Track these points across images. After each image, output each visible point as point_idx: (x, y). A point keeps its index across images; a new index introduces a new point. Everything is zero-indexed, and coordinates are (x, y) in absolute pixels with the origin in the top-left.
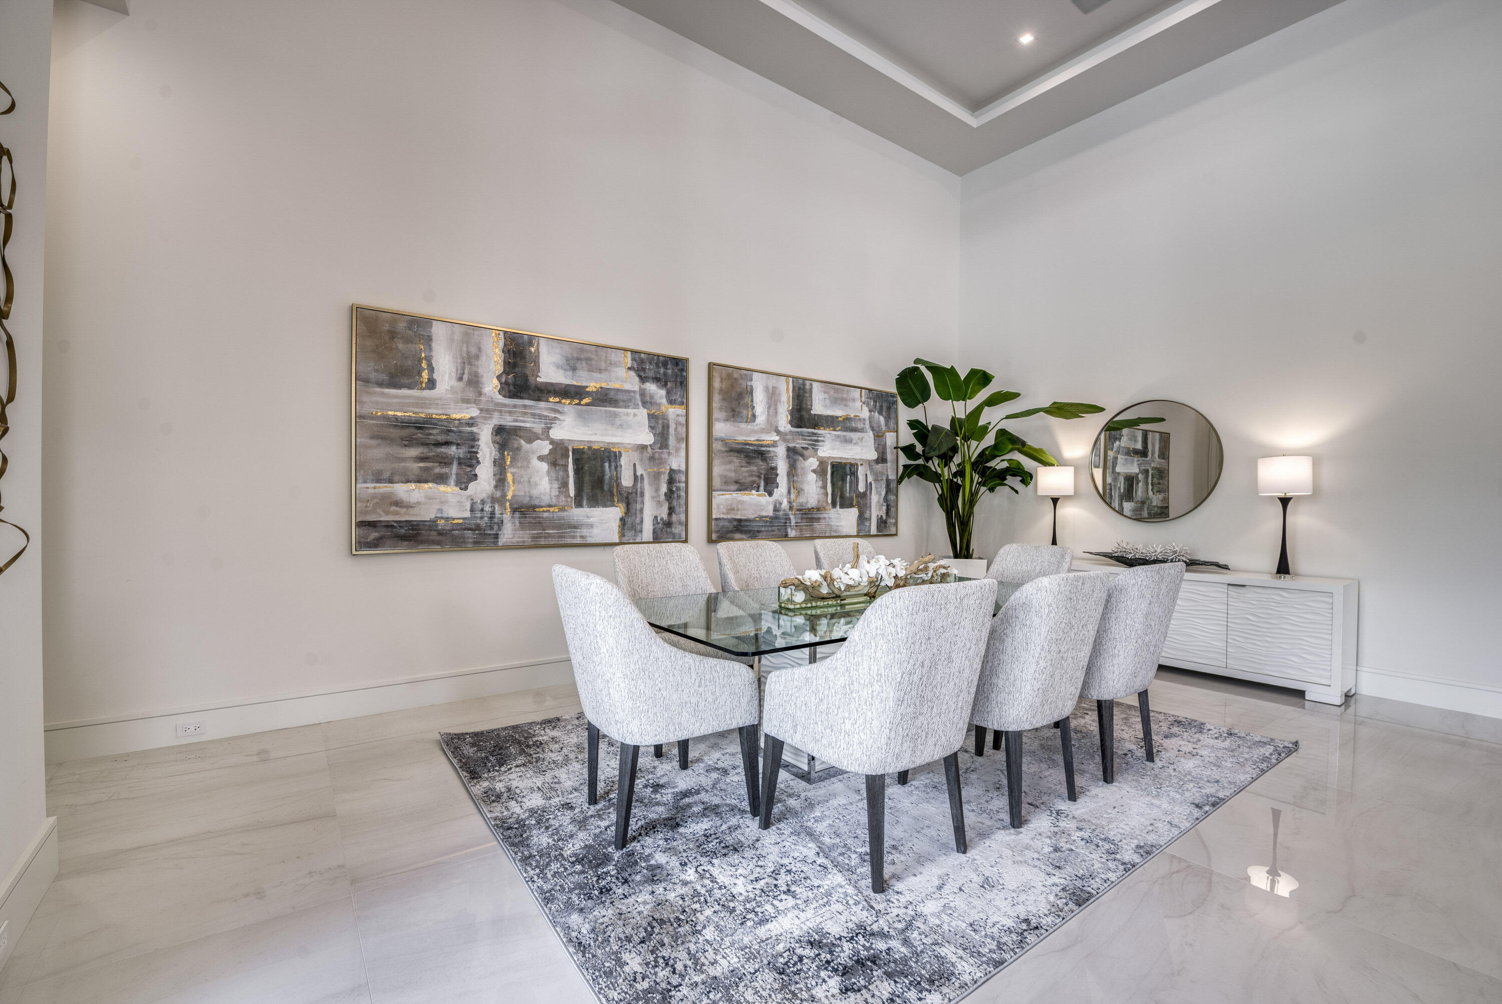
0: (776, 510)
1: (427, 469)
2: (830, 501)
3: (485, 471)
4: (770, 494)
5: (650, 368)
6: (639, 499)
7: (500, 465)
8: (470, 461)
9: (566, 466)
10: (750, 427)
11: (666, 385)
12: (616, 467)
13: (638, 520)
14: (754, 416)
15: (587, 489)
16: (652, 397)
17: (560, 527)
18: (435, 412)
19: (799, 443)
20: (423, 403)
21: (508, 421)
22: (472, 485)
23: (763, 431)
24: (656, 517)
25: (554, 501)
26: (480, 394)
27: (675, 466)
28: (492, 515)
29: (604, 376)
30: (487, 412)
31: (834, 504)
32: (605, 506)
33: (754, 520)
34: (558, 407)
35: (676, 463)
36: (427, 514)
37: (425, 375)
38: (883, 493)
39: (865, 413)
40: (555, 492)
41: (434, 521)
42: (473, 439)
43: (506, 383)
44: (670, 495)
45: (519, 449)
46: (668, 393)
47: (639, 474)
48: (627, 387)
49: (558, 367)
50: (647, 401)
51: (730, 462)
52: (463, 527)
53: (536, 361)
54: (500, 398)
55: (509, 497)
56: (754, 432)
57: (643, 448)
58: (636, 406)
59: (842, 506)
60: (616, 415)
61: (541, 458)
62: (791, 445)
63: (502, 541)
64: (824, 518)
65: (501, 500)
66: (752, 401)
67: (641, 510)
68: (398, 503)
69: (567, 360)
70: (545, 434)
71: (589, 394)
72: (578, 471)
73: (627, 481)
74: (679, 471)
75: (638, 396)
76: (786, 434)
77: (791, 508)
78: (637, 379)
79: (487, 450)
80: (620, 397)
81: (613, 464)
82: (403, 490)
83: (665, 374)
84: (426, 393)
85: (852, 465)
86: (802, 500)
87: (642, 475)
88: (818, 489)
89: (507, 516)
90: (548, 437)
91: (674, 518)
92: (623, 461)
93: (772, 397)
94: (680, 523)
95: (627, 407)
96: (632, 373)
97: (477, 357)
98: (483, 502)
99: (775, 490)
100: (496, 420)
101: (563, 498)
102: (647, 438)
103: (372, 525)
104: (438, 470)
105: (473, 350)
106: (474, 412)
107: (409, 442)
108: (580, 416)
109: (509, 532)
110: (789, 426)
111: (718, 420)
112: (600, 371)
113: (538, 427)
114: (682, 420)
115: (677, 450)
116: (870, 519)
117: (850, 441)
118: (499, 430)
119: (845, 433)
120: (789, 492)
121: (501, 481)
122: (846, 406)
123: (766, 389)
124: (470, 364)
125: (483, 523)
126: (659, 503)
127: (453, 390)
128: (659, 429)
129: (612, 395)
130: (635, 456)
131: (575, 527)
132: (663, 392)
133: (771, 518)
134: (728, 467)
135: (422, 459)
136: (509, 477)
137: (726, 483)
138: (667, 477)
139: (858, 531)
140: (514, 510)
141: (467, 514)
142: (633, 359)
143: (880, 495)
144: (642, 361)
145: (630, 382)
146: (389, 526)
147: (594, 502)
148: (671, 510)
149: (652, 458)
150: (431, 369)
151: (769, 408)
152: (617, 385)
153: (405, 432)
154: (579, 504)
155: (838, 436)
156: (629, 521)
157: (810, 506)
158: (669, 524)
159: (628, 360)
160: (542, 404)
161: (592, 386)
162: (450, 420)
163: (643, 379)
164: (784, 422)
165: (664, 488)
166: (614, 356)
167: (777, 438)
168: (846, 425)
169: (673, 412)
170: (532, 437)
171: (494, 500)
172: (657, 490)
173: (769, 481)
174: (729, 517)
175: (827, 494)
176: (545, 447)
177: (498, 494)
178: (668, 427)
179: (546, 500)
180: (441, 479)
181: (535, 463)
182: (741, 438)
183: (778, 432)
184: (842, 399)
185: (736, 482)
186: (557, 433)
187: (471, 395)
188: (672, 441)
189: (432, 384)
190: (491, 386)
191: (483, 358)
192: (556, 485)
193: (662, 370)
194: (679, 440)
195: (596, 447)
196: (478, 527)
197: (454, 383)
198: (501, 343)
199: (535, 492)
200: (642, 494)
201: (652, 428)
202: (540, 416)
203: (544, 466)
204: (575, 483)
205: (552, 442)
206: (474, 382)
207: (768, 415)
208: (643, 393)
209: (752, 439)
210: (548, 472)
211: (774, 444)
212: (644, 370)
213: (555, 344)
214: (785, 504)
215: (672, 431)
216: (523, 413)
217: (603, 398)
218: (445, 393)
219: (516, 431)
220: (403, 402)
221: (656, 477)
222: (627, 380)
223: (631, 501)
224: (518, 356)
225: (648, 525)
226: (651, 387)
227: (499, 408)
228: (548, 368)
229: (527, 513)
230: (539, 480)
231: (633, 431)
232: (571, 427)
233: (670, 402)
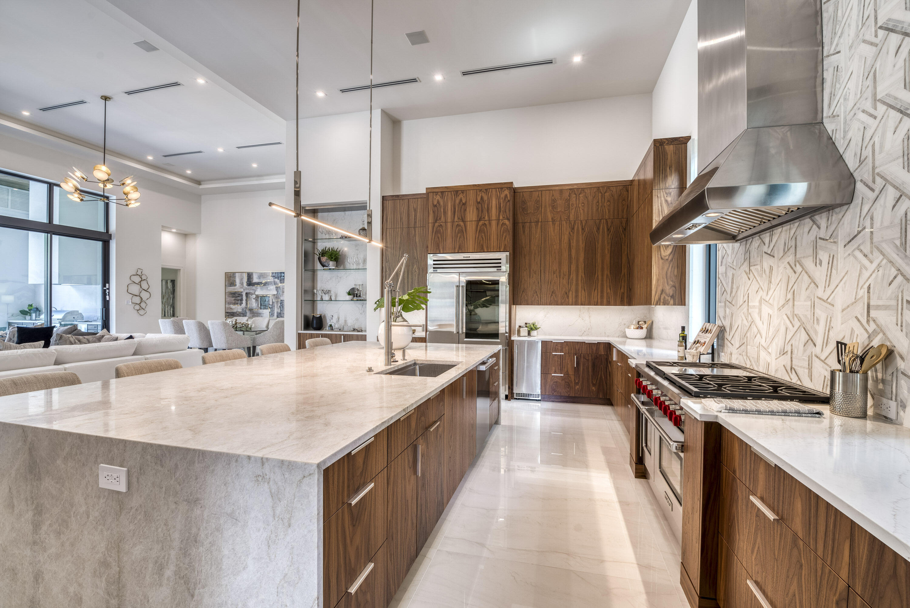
1: (235, 302)
3: (244, 302)
7: (246, 300)
8: (242, 300)
9: (258, 300)
11: (279, 279)
12: (268, 300)
13: (273, 313)
15: (262, 305)
17: (257, 314)
18: (236, 291)
20: (234, 289)
21: (248, 291)
22: (242, 305)
24: (277, 312)
25: (256, 308)
27: (281, 299)
28: (245, 311)
29: (266, 279)
30: (244, 290)
32: (266, 309)
34: (257, 287)
36: (235, 311)
40: (256, 306)
41: (236, 312)
42: (242, 295)
43: (248, 283)
44: (280, 307)
45: (250, 297)
47: (273, 301)
48: (271, 281)
49: (257, 278)
50: (275, 283)
52: (240, 313)
53: (253, 278)
54: (247, 287)
55: (248, 307)
57: (274, 295)
58: (273, 285)
60: (268, 288)
61: (254, 299)
63: (247, 316)
67: (274, 311)
68: (231, 309)
69: (259, 277)
70: (254, 293)
71: (263, 283)
72: (260, 301)
73: (271, 303)
74: (283, 300)
79: (244, 298)
80: (269, 283)
82: (232, 306)
83: (280, 276)
84: (235, 287)
89: (248, 311)
92: (270, 298)
95: (270, 285)
96: (272, 278)
97: (243, 279)
98: (244, 308)
100: (246, 291)
101: (258, 308)
102: (275, 292)
103: (227, 313)
104: (237, 302)
105: (242, 277)
106: (242, 290)
107: (233, 297)
108: (261, 289)
109: (248, 314)
114: (283, 287)
115: (282, 295)
118: (247, 294)
121: (247, 304)
126: (278, 309)
127: (239, 286)
128: (278, 290)
130: (273, 297)
131: (260, 314)
132: (279, 281)
135: (234, 300)
138: (280, 302)
140: (249, 310)
141: (241, 310)
144: (274, 274)
146: (230, 313)
147: (264, 308)
148: (280, 310)
149: (276, 297)
150: (236, 282)
152: (268, 281)
153: (232, 295)
154: (261, 309)
156: (271, 313)
158: (280, 313)
159: (271, 274)
160: (254, 287)
161: (264, 282)
162: (239, 292)
163: (274, 279)
166: (268, 274)
169: (281, 285)
170: (252, 294)
171: (246, 308)
172: (278, 305)
176: (254, 296)
177: (246, 306)
180: (237, 304)
181: (253, 300)
186: (257, 293)
187: (242, 287)
188: (281, 293)
189: (236, 285)
190: (245, 284)
192: (256, 304)
193: (278, 275)
194: (283, 292)
195: (264, 295)
196: (243, 313)
197: (239, 284)
198: (247, 275)
199: (253, 306)
200: (274, 306)
201: (276, 290)
202: (254, 290)
203: (254, 300)
204: (260, 304)
205: (256, 295)
206: (242, 284)
208: (274, 282)
210: (255, 302)
212: (275, 276)
213: (258, 274)
215: (281, 290)
216: (250, 289)
217: (266, 284)
218: (238, 288)
219: (249, 293)
220: (231, 289)
221: (277, 302)
222: (270, 279)
223: (272, 308)
224: (250, 276)
225: (276, 314)
226: (276, 280)
227: (246, 289)
228: (255, 280)
229: (251, 310)
230: (253, 304)
231: (271, 291)
232: (260, 291)
233: (281, 283)
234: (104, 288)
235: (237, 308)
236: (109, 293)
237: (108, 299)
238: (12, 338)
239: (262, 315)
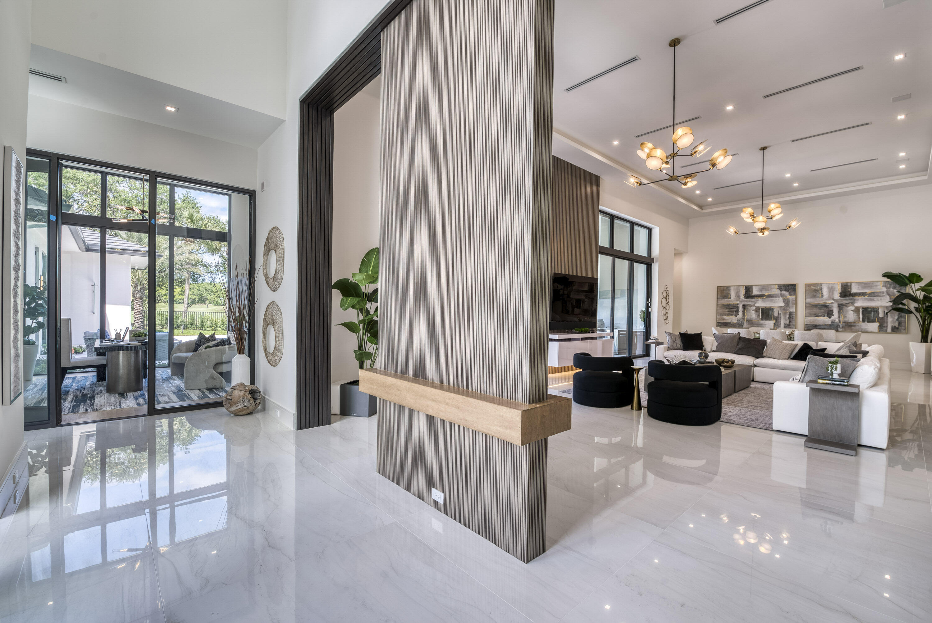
0: (832, 322)
1: (729, 313)
2: (861, 320)
3: (740, 313)
4: (830, 318)
5: (783, 288)
6: (779, 319)
7: (744, 312)
8: (737, 311)
9: (759, 312)
10: (821, 299)
11: (789, 291)
12: (773, 312)
13: (779, 324)
14: (823, 296)
15: (765, 317)
16: (784, 294)
17: (757, 324)
18: (731, 303)
19: (844, 302)
21: (746, 303)
22: (738, 316)
23: (826, 300)
24: (785, 323)
25: (756, 319)
26: (740, 299)
27: (791, 311)
28: (742, 322)
29: (769, 291)
30: (741, 302)
31: (863, 321)
32: (769, 320)
33: (822, 325)
34: (757, 299)
35: (792, 310)
36: (729, 321)
37: (729, 296)
38: (896, 317)
39: (884, 289)
40: (756, 317)
41: (731, 323)
42: (738, 307)
43: (745, 296)
44: (789, 318)
45: (748, 309)
46: (789, 293)
47: (780, 313)
48: (776, 293)
49: (757, 291)
50: (782, 296)
51: (812, 309)
52: (735, 324)
53: (752, 291)
54: (744, 299)
55: (746, 318)
56: (823, 300)
57: (781, 307)
58: (779, 297)
59: (868, 322)
60: (773, 300)
61: (753, 310)
62: (840, 303)
63: (744, 327)
64: (858, 326)
65: (744, 319)
66: (822, 292)
67: (780, 322)
68: (724, 319)
69: (760, 289)
70: (754, 305)
71: (765, 296)
72: (762, 313)
73: (776, 314)
74: (793, 312)
75: (780, 295)
76: (838, 300)
77: (840, 322)
78: (779, 291)
79: (741, 309)
80: (774, 295)
81: (772, 311)
82: (725, 317)
83: (788, 289)
84: (729, 300)
85: (874, 308)
86: (846, 319)
87: (781, 313)
88: (855, 316)
89: (745, 322)
90: (755, 306)
91: (791, 324)
92: (775, 310)
93: (831, 290)
94: (793, 325)
95: (776, 298)
96: (778, 290)
97: (739, 292)
98: (740, 319)
99: (832, 317)
100: (743, 303)
101: (758, 318)
102: (783, 304)
103: (720, 323)
104: (731, 313)
105: (739, 290)
106: (738, 302)
107: (726, 309)
108: (763, 301)
109: (745, 325)
110: (840, 298)
111: (808, 298)
112: (768, 290)
113: (752, 304)
114: (794, 299)
115: (792, 307)
116: (887, 327)
117: (873, 300)
118: (744, 305)
119: (870, 298)
120: (839, 317)
121: (744, 315)
122: (871, 288)
123: (828, 288)
124: (738, 293)
125: (740, 323)
126: (786, 320)
128: (786, 302)
129: (772, 295)
130: (779, 309)
131: (762, 325)
132: (788, 293)
133: (830, 325)
134: (811, 310)
135: (728, 311)
136: (746, 314)
137: (810, 315)
138: (789, 313)
139: (879, 331)
140: (747, 321)
141: (737, 321)
142: (778, 286)
143: (894, 318)
144: (781, 286)
145: (778, 292)
146: (723, 323)
147: (766, 319)
148: (790, 322)
149: (784, 309)
150: (730, 295)
151: (829, 293)
152: (773, 293)
153: (725, 307)
154: (762, 319)
155: (866, 299)
156: (776, 324)
157: (850, 321)
159: (777, 287)
160: (753, 299)
161: (766, 294)
162: (734, 304)
163: (781, 291)
164: (837, 296)
165: (788, 316)
166: (772, 286)
167: (833, 301)
168: (873, 295)
169: (791, 298)
170: (751, 306)
172: (785, 317)
173: (830, 314)
174: (812, 324)
175: (859, 318)
176: (754, 308)
177: (743, 318)
178: (789, 301)
179: (754, 319)
180: (732, 315)
181: (752, 311)
182: (817, 303)
183: (833, 299)
184: (869, 286)
185: (815, 314)
186: (757, 305)
187: (738, 299)
188: (790, 305)
189: (730, 298)
190: (742, 297)
191: (740, 292)
192: (757, 316)
193: (787, 288)
194: (793, 304)
195: (767, 307)
196: (739, 324)
197: (735, 297)
198: (744, 288)
199: (752, 317)
200: (781, 318)
201: (784, 302)
202: (753, 302)
203: (754, 312)
204: (762, 315)
205: (756, 307)
206: (738, 296)
207: (829, 295)
209: (822, 302)
210: (755, 313)
211: (832, 303)
212: (782, 288)
213: (757, 286)
214: (837, 320)
215: (790, 302)
216: (749, 301)
217: (770, 296)
218: (733, 299)
219: (747, 305)
220: (725, 301)
221: (785, 314)
222: (776, 291)
223: (777, 319)
224: (748, 290)
225: (782, 325)
226: (784, 292)
227: (744, 301)
228: (755, 292)
229: (750, 321)
230: (753, 315)
231: (778, 303)
232: (761, 303)
233: (790, 295)
234: (648, 302)
235: (733, 319)
236: (651, 305)
237: (650, 311)
238: (675, 340)
239: (764, 326)
